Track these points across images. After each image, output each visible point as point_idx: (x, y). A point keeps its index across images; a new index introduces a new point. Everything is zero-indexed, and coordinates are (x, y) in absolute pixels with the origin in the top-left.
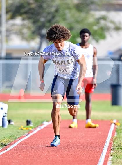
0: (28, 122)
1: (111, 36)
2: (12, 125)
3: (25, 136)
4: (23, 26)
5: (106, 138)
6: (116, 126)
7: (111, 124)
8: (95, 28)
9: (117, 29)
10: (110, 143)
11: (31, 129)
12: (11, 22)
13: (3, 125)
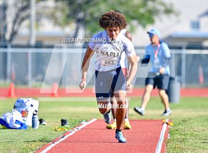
0: (63, 122)
1: (161, 20)
2: (44, 125)
3: (60, 139)
4: (56, 8)
5: (158, 141)
6: (169, 126)
7: (163, 123)
8: (142, 10)
9: (168, 11)
10: (163, 146)
11: (66, 130)
12: (42, 4)
13: (33, 126)
